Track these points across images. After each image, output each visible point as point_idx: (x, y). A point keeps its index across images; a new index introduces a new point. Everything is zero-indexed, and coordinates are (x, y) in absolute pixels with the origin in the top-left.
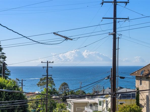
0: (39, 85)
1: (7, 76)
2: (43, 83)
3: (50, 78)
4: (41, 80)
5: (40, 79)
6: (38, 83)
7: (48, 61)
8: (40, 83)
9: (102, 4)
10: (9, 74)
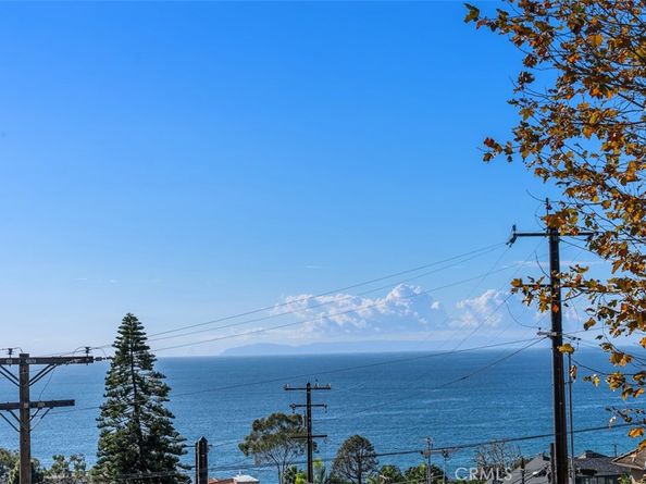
0: (250, 450)
1: (174, 456)
2: (264, 438)
3: (295, 417)
4: (257, 426)
5: (254, 425)
6: (245, 442)
7: (309, 384)
8: (255, 440)
9: (513, 241)
10: (184, 449)
